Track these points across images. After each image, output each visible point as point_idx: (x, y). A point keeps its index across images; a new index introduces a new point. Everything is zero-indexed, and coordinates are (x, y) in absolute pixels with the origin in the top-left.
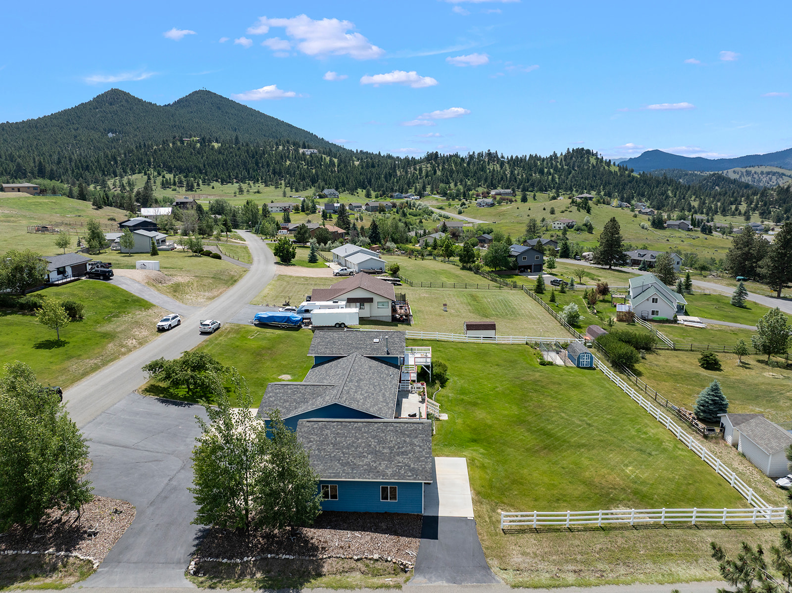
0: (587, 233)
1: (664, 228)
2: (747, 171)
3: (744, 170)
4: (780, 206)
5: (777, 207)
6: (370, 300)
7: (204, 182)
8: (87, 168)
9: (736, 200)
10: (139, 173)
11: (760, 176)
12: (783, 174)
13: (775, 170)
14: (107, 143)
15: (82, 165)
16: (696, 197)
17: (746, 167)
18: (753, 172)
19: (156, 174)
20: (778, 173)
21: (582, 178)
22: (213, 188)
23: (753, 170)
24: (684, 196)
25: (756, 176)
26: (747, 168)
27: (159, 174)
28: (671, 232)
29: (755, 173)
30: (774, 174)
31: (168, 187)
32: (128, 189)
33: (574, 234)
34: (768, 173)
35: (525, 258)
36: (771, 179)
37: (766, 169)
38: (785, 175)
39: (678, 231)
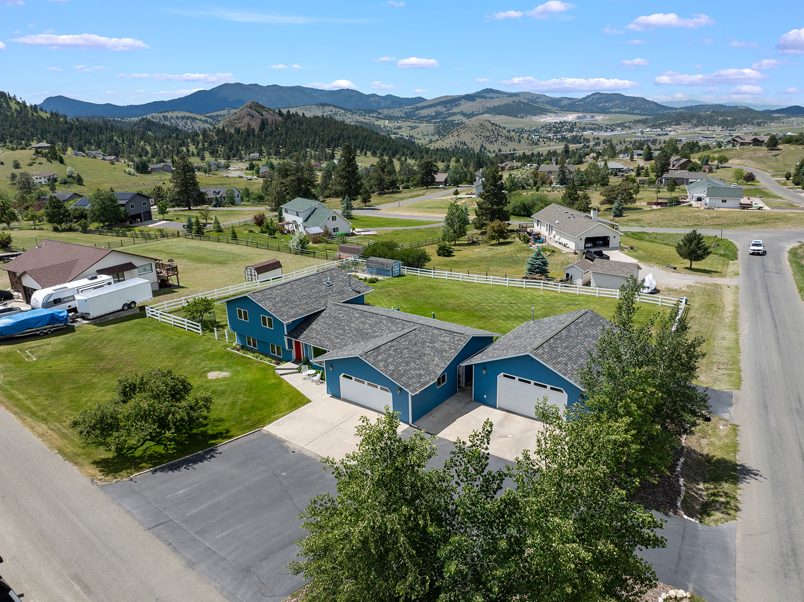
0: (76, 185)
1: (149, 173)
2: (163, 116)
3: (161, 115)
4: (222, 145)
5: (220, 146)
6: (130, 266)
9: (184, 142)
11: (176, 120)
12: (195, 118)
13: (188, 114)
16: (145, 142)
17: (161, 113)
18: (169, 117)
20: (191, 117)
21: (10, 127)
23: (169, 115)
24: (133, 142)
25: (173, 121)
26: (163, 114)
28: (160, 175)
29: (171, 117)
30: (188, 118)
33: (64, 188)
34: (183, 118)
35: (132, 206)
36: (186, 123)
37: (181, 114)
38: (196, 119)
39: (164, 174)
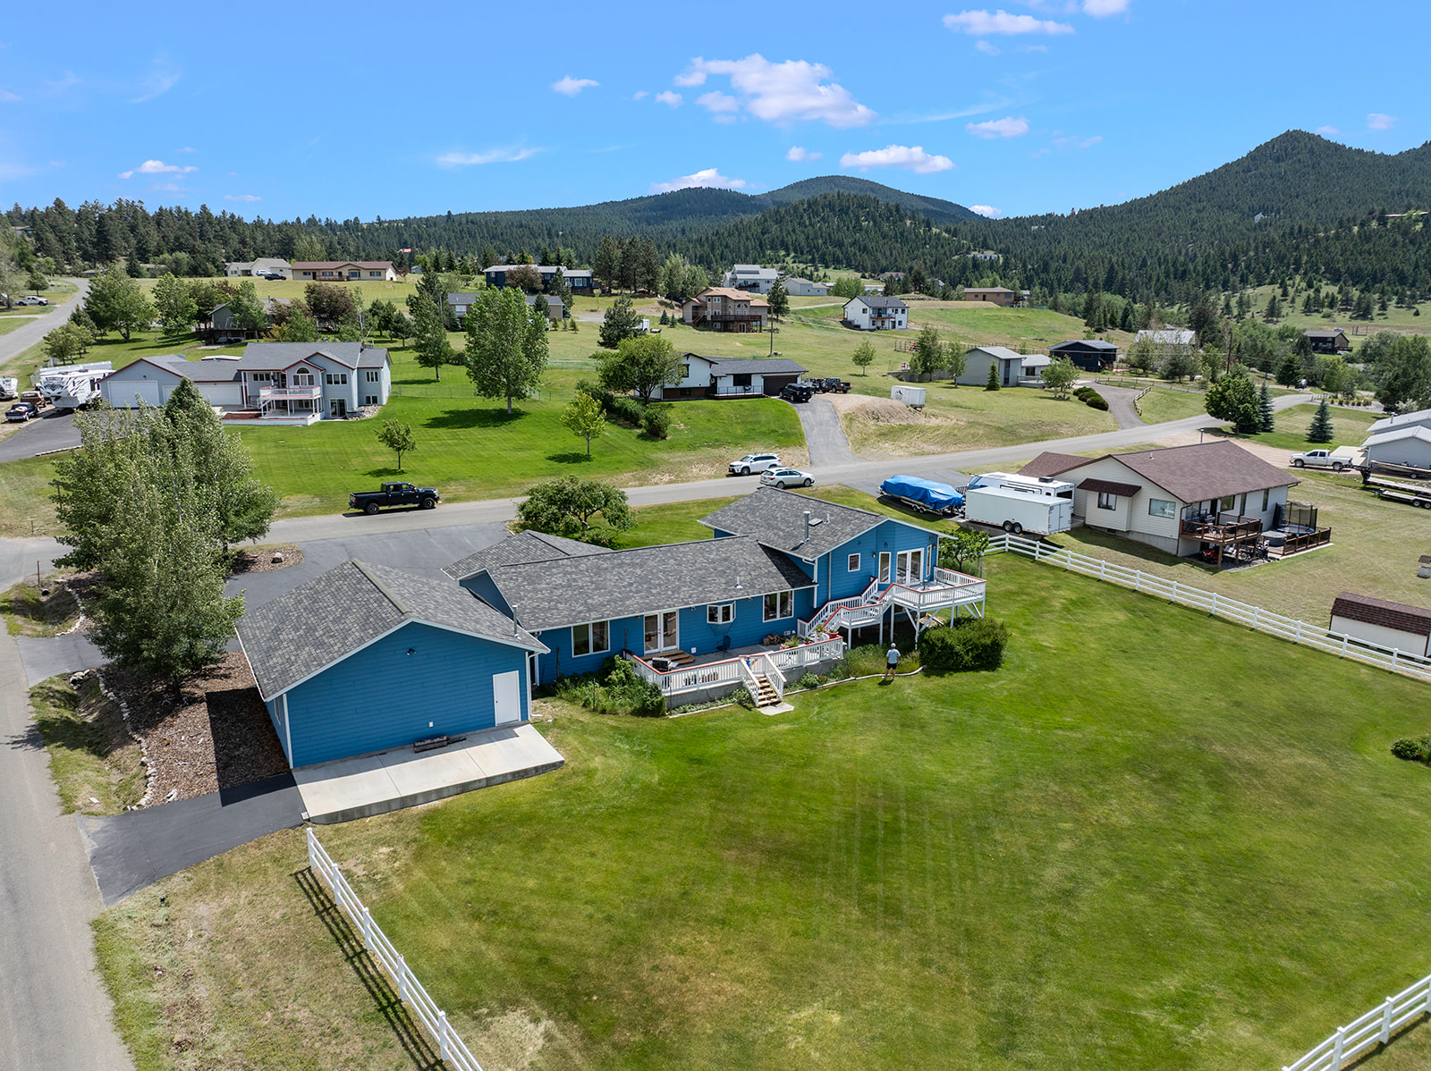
6: (1130, 491)
7: (1400, 301)
8: (1183, 276)
10: (1270, 284)
14: (1245, 231)
15: (1176, 270)
19: (1304, 285)
22: (1417, 314)
27: (1310, 286)
31: (1315, 311)
32: (1235, 312)
